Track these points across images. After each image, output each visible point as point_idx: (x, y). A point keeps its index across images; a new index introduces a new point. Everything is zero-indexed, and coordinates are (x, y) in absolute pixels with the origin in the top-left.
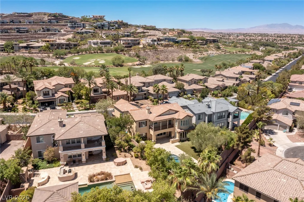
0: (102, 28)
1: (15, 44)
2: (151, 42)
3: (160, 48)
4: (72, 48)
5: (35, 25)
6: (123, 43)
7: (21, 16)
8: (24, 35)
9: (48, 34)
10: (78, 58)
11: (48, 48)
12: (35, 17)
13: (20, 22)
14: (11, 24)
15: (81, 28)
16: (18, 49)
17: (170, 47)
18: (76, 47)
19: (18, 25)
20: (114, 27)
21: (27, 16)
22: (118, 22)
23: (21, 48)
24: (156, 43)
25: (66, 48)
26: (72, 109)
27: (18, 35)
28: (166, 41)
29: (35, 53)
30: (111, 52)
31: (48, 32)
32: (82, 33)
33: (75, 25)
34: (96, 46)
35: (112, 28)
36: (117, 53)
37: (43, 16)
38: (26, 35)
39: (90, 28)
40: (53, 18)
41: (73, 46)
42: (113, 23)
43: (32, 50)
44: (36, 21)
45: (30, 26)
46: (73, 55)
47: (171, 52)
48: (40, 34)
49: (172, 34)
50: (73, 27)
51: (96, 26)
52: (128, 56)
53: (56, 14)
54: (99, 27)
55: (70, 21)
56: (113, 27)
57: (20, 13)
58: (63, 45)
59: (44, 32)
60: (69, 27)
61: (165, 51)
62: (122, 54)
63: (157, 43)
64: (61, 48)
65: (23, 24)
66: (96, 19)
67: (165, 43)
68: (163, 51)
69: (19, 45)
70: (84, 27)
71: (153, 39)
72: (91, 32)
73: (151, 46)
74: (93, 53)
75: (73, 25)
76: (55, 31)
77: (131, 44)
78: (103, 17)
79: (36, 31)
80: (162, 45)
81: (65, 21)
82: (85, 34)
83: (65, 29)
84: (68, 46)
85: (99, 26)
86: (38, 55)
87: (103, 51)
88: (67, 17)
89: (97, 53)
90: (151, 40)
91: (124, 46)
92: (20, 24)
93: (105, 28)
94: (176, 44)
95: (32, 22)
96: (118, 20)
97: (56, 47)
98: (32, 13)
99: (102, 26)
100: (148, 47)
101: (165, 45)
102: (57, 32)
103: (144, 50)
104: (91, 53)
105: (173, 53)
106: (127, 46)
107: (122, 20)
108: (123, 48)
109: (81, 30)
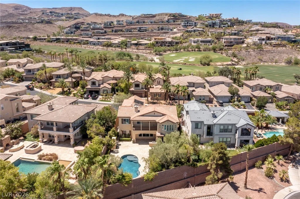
0: (213, 27)
1: (129, 42)
2: (258, 41)
3: (267, 48)
4: (174, 46)
5: (155, 24)
6: (224, 42)
7: (146, 17)
8: (142, 34)
9: (161, 33)
10: (174, 55)
11: (153, 45)
12: (157, 18)
13: (144, 22)
14: (136, 24)
15: (192, 27)
16: (130, 46)
17: (281, 47)
18: (177, 45)
19: (141, 25)
20: (226, 25)
21: (151, 17)
22: (232, 20)
23: (132, 44)
24: (264, 42)
25: (168, 46)
26: (109, 100)
27: (138, 34)
28: (279, 40)
29: (142, 49)
30: (209, 51)
31: (161, 31)
32: (190, 32)
33: (188, 24)
34: (195, 44)
35: (224, 27)
36: (214, 52)
37: (165, 16)
38: (144, 34)
39: (201, 26)
40: (172, 18)
41: (174, 44)
42: (227, 21)
43: (140, 46)
44: (157, 22)
45: (151, 26)
46: (172, 52)
47: (280, 52)
48: (155, 33)
49: (296, 31)
50: (186, 26)
51: (208, 24)
52: (225, 55)
53: (176, 14)
54: (210, 26)
55: (186, 20)
56: (224, 25)
57: (146, 15)
58: (167, 43)
59: (158, 31)
60: (182, 26)
61: (273, 51)
62: (219, 53)
63: (266, 43)
64: (164, 45)
65: (146, 24)
66: (211, 17)
67: (276, 43)
68: (269, 51)
69: (131, 42)
70: (195, 26)
71: (261, 37)
72: (199, 30)
73: (258, 45)
74: (191, 51)
75: (186, 24)
76: (168, 30)
77: (234, 42)
78: (220, 15)
79: (152, 30)
80: (271, 44)
81: (181, 20)
82: (193, 33)
83: (178, 28)
84: (171, 44)
85: (210, 24)
86: (143, 51)
87: (201, 50)
88: (186, 16)
89: (195, 51)
90: (259, 38)
91: (225, 44)
92: (143, 24)
93: (215, 26)
94: (291, 43)
95: (153, 22)
96: (233, 18)
97: (159, 44)
98: (156, 14)
99: (213, 24)
100: (253, 46)
101: (274, 45)
102: (170, 31)
103: (247, 50)
104: (189, 51)
105: (282, 54)
106: (228, 45)
107: (237, 18)
108: (222, 47)
109: (192, 28)
